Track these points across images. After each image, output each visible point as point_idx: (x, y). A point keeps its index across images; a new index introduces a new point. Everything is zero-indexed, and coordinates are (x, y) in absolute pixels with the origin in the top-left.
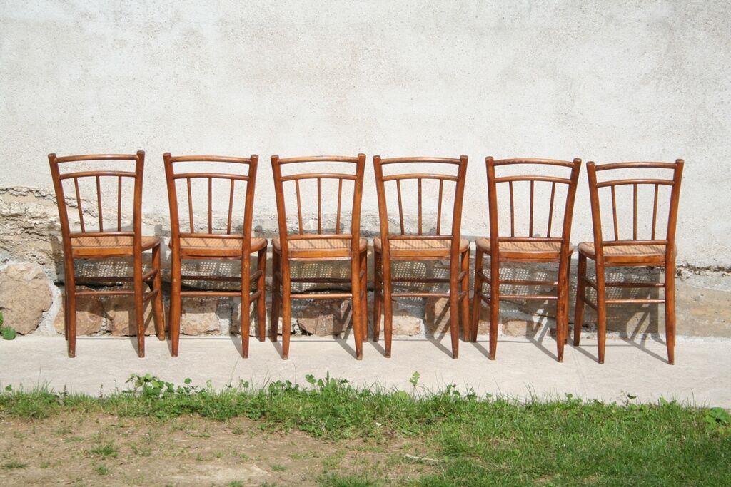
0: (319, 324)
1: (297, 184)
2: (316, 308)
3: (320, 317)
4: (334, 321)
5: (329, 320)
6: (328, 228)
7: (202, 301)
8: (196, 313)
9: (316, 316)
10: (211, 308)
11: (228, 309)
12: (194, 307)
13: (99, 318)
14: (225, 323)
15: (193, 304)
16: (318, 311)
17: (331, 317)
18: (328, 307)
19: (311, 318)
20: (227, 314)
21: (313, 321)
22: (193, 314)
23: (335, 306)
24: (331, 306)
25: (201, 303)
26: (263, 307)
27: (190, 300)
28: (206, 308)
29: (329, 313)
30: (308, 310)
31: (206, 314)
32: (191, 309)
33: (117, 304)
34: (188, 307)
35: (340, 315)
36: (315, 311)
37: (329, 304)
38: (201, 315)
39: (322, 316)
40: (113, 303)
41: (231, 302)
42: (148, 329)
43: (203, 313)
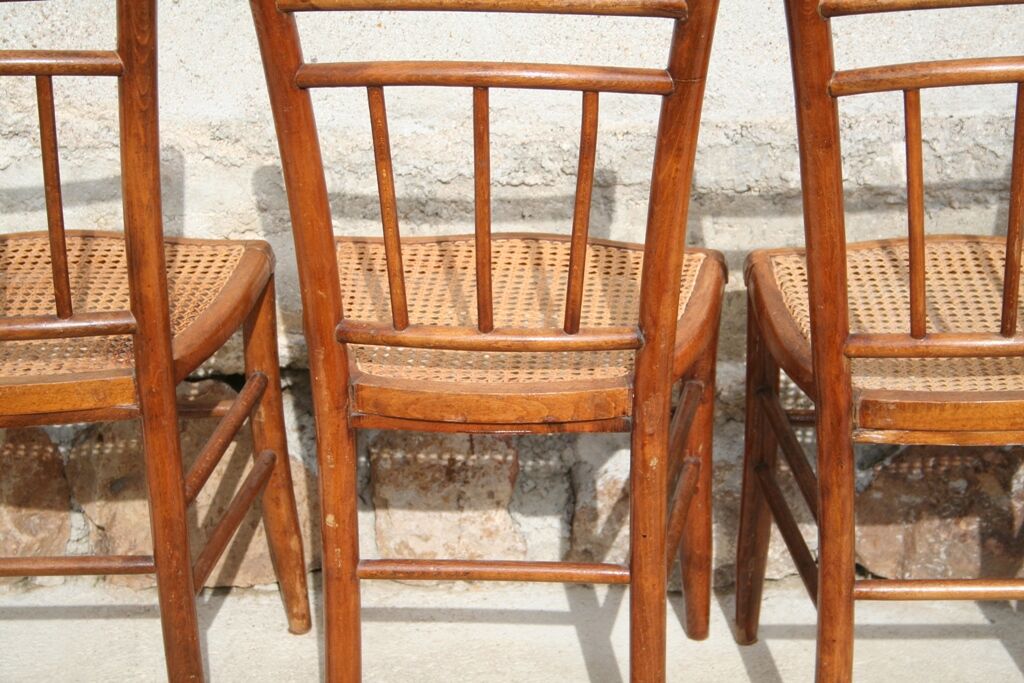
0: (921, 550)
1: (912, 108)
2: (910, 487)
3: (925, 525)
4: (983, 544)
5: (964, 537)
6: (973, 174)
7: (452, 461)
8: (429, 507)
9: (913, 514)
10: (491, 495)
11: (553, 476)
12: (424, 488)
13: (54, 518)
14: (543, 534)
15: (417, 476)
16: (918, 500)
17: (972, 525)
18: (960, 484)
19: (888, 523)
20: (553, 494)
21: (897, 534)
22: (419, 515)
23: (988, 484)
24: (971, 482)
25: (451, 472)
26: (702, 520)
27: (407, 462)
28: (469, 492)
29: (963, 512)
30: (877, 495)
31: (467, 514)
32: (411, 493)
33: (116, 475)
34: (398, 486)
35: (1010, 520)
36: (904, 498)
37: (964, 474)
38: (452, 517)
39: (937, 522)
40: (101, 475)
41: (568, 453)
42: (243, 565)
43: (460, 508)
